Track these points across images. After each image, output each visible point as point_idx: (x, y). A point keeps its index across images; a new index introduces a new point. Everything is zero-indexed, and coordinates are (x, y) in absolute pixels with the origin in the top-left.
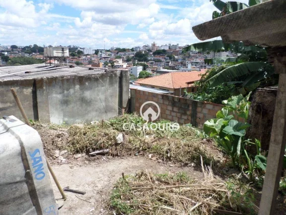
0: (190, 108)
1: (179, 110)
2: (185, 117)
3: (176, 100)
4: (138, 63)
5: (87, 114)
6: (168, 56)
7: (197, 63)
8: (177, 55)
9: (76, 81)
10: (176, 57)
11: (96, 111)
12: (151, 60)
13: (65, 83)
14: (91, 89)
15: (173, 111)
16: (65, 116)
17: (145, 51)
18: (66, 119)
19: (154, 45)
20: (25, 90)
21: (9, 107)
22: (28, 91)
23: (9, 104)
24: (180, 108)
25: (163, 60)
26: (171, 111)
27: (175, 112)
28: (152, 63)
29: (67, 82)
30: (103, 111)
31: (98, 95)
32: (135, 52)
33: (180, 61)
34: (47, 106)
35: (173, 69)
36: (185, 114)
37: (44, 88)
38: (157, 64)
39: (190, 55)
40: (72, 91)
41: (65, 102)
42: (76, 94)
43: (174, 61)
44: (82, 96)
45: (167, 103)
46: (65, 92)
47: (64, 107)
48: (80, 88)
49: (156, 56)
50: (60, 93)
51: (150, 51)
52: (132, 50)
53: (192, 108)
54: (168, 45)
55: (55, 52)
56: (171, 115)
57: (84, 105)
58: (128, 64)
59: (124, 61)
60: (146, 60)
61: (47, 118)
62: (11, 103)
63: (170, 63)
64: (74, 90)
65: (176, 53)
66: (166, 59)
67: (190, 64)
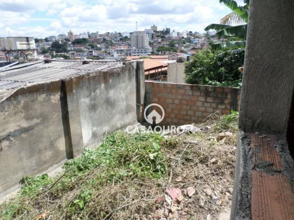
0: (229, 96)
1: (214, 100)
2: (223, 107)
3: (210, 90)
4: (57, 55)
5: (112, 118)
6: (89, 46)
7: (122, 50)
8: (99, 44)
9: (101, 78)
10: (99, 46)
11: (120, 113)
12: (71, 50)
13: (92, 81)
14: (114, 87)
15: (206, 102)
16: (93, 126)
17: (62, 41)
18: (95, 129)
19: (71, 34)
20: (52, 97)
21: (37, 124)
22: (56, 98)
23: (35, 121)
24: (215, 98)
25: (85, 50)
26: (204, 102)
27: (209, 102)
28: (72, 54)
29: (94, 81)
30: (125, 111)
31: (120, 94)
32: (51, 43)
33: (103, 50)
34: (78, 116)
35: (97, 59)
36: (222, 103)
37: (74, 91)
38: (79, 55)
39: (112, 43)
40: (98, 91)
41: (93, 107)
42: (102, 94)
43: (97, 50)
44: (107, 96)
45: (198, 93)
46: (92, 94)
47: (92, 114)
48: (105, 87)
49: (76, 45)
50: (88, 96)
51: (67, 40)
52: (46, 40)
53: (232, 96)
54: (86, 33)
55: (18, 43)
56: (203, 106)
57: (109, 107)
58: (44, 57)
59: (39, 53)
60: (66, 51)
61: (79, 131)
62: (38, 118)
63: (94, 52)
64: (100, 90)
65: (98, 41)
66: (88, 49)
67: (116, 52)
